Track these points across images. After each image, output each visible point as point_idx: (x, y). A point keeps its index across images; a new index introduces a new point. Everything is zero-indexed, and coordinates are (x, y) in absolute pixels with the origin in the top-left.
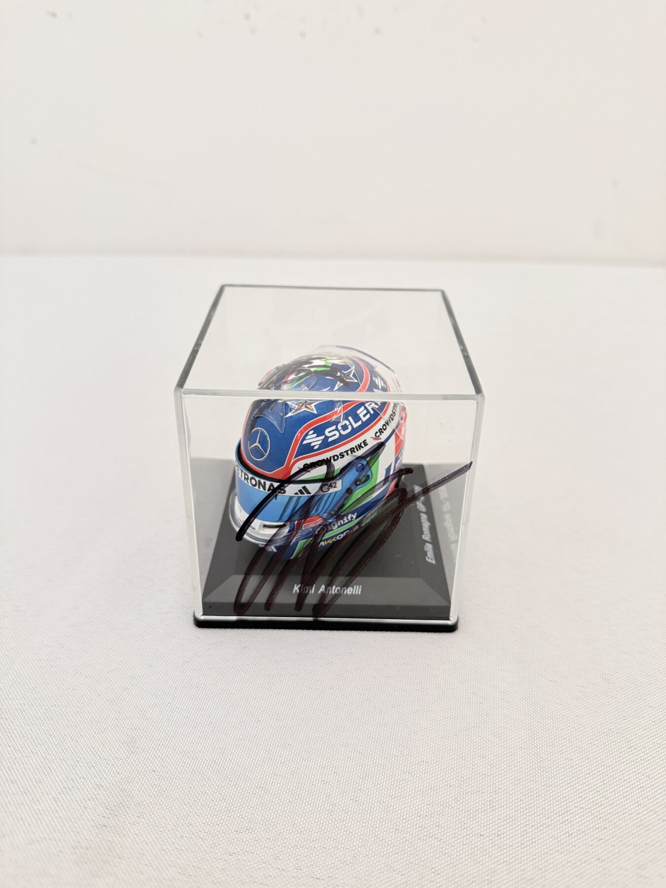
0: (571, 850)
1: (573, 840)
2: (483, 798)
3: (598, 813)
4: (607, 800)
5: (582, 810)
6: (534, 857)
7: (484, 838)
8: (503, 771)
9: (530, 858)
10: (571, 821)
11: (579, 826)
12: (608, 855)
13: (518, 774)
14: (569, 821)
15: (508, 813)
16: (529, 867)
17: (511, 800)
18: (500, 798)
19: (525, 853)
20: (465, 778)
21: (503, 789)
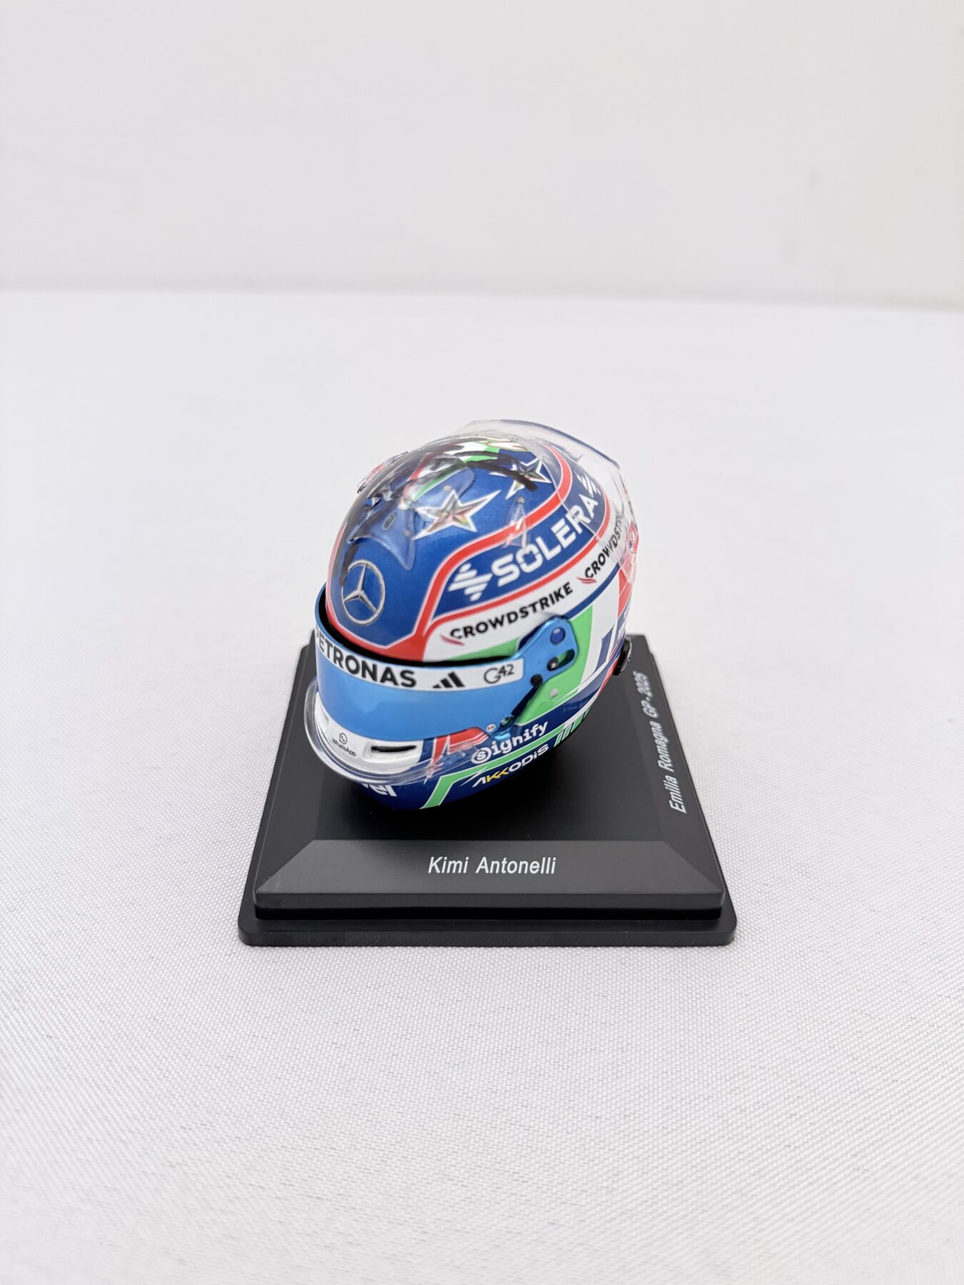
0: (745, 1134)
1: (748, 1118)
2: (601, 1060)
3: (788, 1075)
4: (803, 1055)
5: (762, 1071)
6: (684, 1148)
7: (602, 1122)
8: (634, 1018)
9: (676, 1149)
10: (744, 1089)
11: (758, 1095)
12: (805, 1139)
13: (660, 1021)
14: (742, 1089)
15: (642, 1081)
16: (676, 1163)
17: (647, 1061)
18: (629, 1058)
19: (670, 1142)
20: (572, 1030)
21: (634, 1044)
